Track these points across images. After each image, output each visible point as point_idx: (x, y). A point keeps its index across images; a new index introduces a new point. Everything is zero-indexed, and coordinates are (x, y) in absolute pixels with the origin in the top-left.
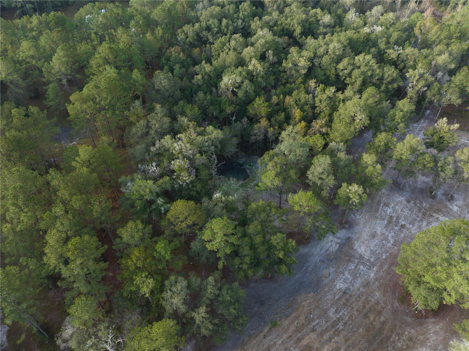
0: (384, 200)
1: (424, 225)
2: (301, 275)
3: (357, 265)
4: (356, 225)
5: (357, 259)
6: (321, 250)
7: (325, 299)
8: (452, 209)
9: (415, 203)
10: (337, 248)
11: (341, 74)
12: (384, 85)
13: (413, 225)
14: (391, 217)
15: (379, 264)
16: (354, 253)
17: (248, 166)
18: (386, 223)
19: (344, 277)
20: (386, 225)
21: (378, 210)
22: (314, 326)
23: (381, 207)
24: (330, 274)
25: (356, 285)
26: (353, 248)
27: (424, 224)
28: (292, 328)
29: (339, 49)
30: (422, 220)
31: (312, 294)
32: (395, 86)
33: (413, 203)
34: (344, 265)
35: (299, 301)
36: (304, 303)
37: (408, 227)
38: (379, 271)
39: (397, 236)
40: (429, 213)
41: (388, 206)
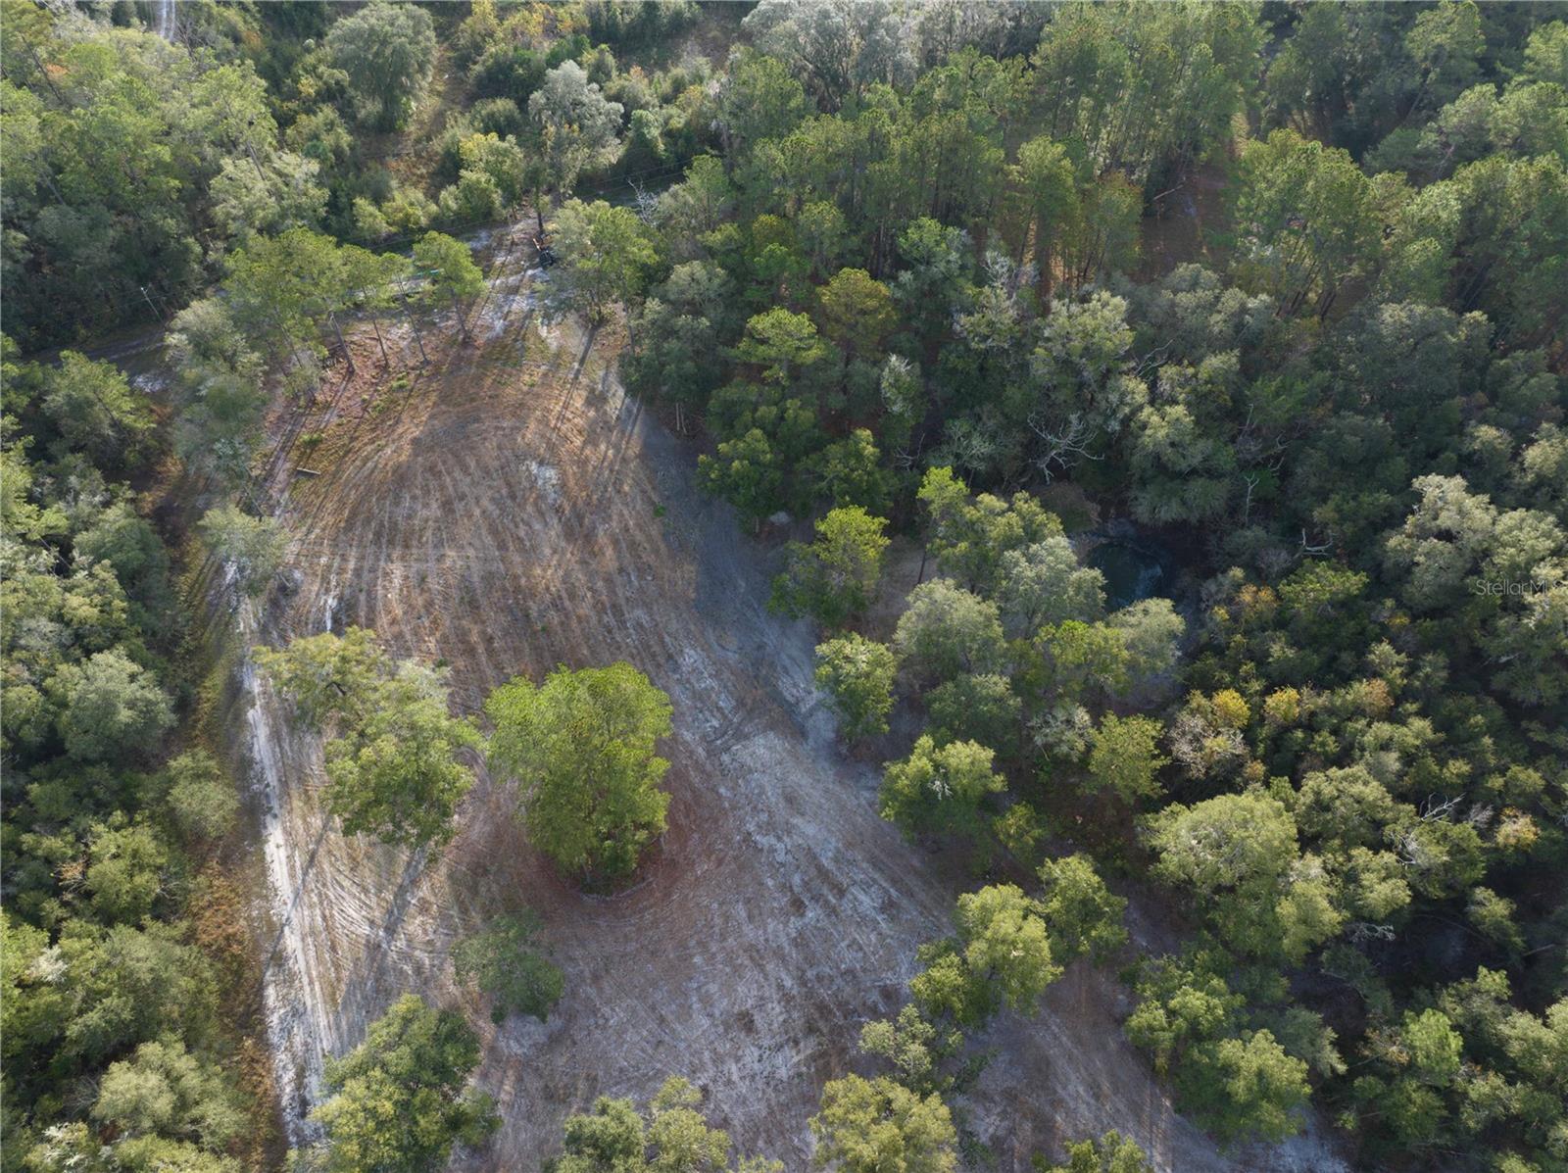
0: (911, 912)
1: (783, 975)
2: (743, 591)
3: (725, 717)
4: (836, 774)
5: (740, 724)
6: (790, 657)
7: (673, 615)
10: (786, 694)
13: (795, 943)
15: (708, 767)
16: (756, 725)
18: (825, 862)
19: (706, 675)
20: (815, 857)
21: (874, 865)
22: (629, 574)
23: (885, 885)
24: (723, 647)
26: (772, 729)
27: (788, 983)
28: (639, 537)
30: (802, 981)
31: (693, 596)
33: (875, 1004)
34: (735, 687)
35: (686, 566)
36: (679, 574)
37: (792, 919)
38: (690, 757)
39: (771, 864)
40: (825, 1031)
41: (882, 910)
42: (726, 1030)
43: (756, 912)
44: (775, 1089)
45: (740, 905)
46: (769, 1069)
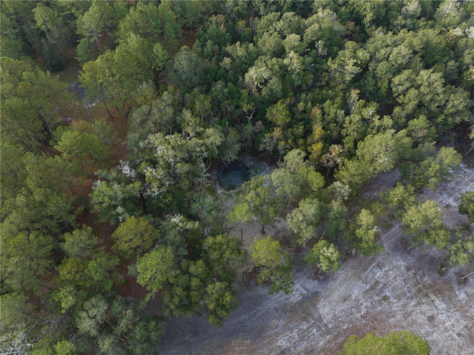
0: (380, 259)
1: (411, 305)
2: (247, 317)
3: (311, 326)
4: (332, 281)
5: (314, 319)
6: (280, 297)
7: (260, 351)
8: (457, 296)
9: (415, 274)
10: (299, 299)
11: (394, 89)
12: (443, 115)
13: (399, 300)
14: (377, 283)
15: (335, 333)
16: (314, 312)
17: (253, 171)
18: (368, 287)
19: (291, 335)
20: (366, 291)
21: (366, 270)
23: (372, 267)
24: (277, 327)
25: (299, 349)
26: (315, 306)
27: (413, 303)
29: (404, 56)
30: (412, 298)
31: (249, 341)
32: (458, 119)
33: (413, 273)
34: (296, 322)
35: (232, 345)
36: (237, 348)
37: (391, 300)
38: (331, 342)
39: (372, 308)
40: (425, 291)
41: (381, 268)
42: (436, 326)
43: (391, 314)
44: (450, 308)
45: (390, 320)
46: (444, 311)
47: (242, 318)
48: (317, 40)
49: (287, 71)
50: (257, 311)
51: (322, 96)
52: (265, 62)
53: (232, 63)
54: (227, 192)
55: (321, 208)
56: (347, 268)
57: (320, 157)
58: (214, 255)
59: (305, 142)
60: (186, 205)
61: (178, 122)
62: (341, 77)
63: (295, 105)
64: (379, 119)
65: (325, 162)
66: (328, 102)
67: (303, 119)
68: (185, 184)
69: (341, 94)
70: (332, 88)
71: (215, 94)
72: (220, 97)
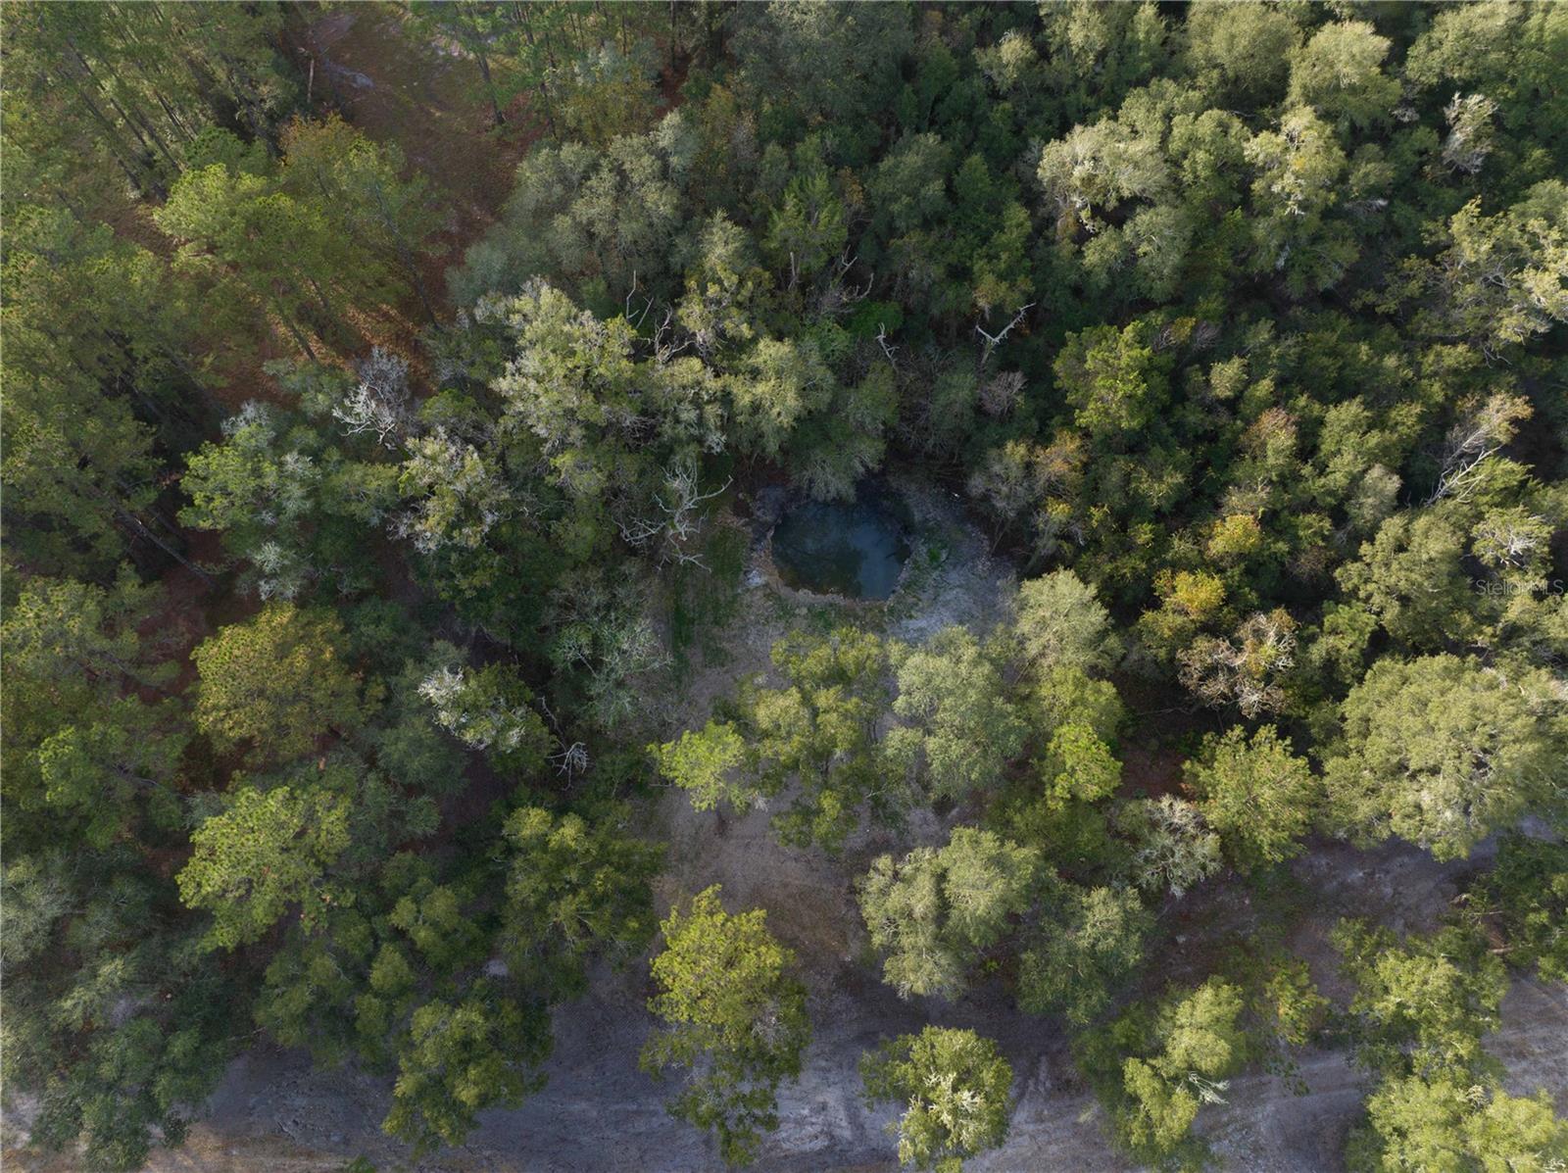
47: (579, 1107)
48: (1467, 88)
49: (1245, 189)
50: (638, 1113)
51: (1342, 368)
52: (1168, 117)
53: (1031, 64)
54: (785, 591)
55: (1039, 888)
56: (1061, 1123)
57: (1184, 638)
58: (523, 886)
59: (1161, 543)
60: (549, 616)
61: (675, 260)
62: (1483, 311)
63: (1205, 360)
64: (1538, 595)
65: (1196, 668)
66: (1350, 411)
67: (1212, 437)
68: (580, 534)
69: (1437, 391)
70: (1413, 344)
71: (883, 186)
72: (895, 207)
